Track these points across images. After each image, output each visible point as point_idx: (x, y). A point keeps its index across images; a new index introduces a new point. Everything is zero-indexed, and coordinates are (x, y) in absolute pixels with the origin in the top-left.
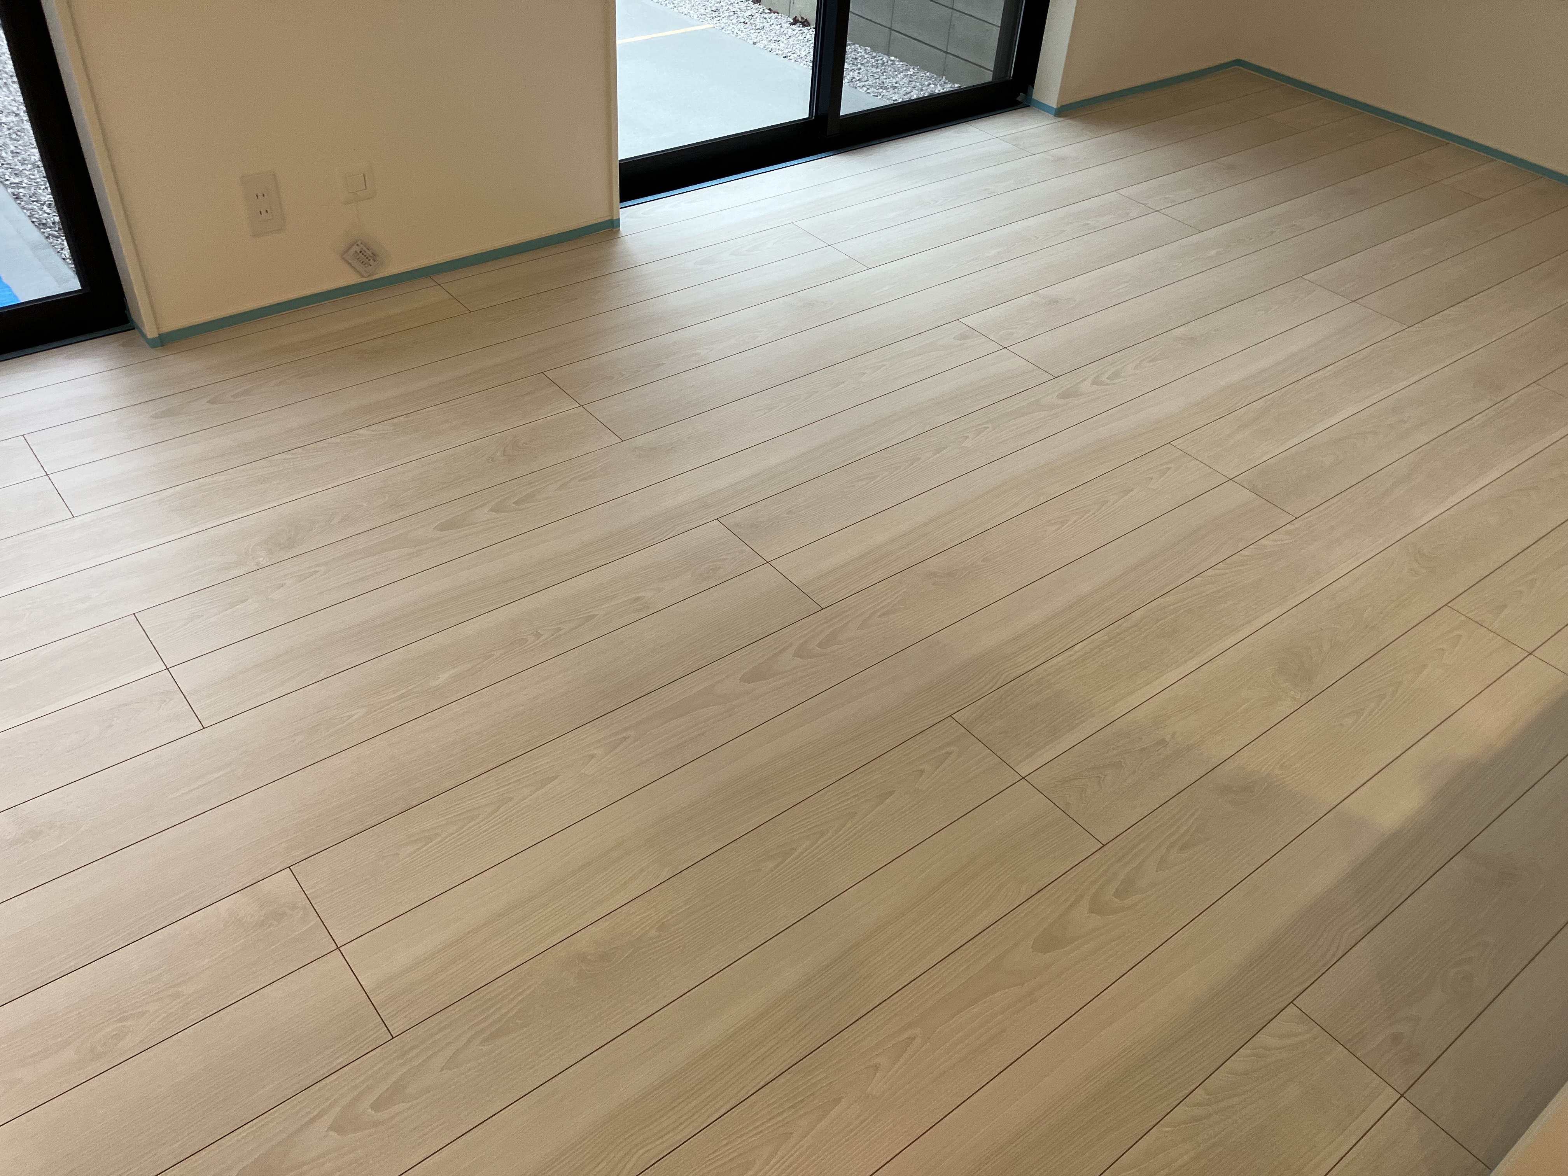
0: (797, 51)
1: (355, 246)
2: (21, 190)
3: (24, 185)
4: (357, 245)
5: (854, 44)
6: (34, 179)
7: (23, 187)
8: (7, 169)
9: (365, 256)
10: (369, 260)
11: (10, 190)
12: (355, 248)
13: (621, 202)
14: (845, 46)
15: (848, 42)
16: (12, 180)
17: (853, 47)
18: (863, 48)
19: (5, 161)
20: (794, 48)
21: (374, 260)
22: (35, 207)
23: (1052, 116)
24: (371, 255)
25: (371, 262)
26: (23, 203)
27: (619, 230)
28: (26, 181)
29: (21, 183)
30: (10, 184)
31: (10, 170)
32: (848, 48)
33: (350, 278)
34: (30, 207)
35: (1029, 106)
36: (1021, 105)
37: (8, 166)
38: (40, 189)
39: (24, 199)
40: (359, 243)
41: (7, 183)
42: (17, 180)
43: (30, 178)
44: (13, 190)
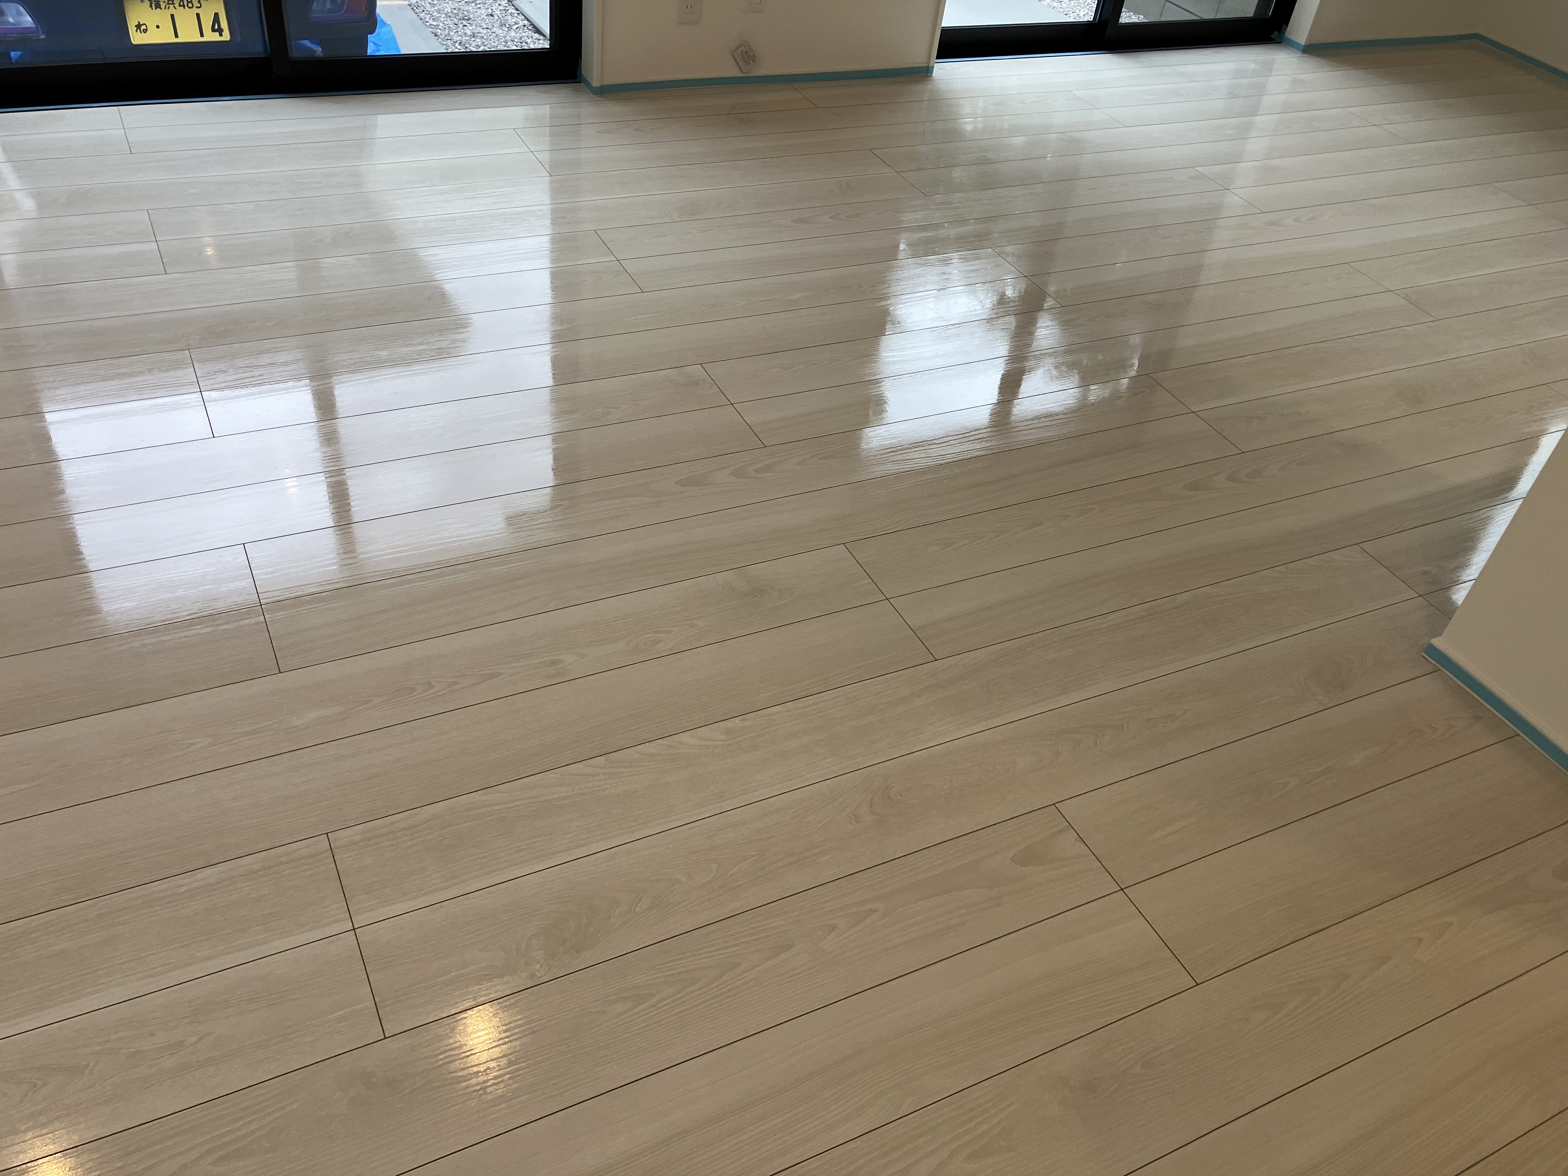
0: (1077, 11)
1: (743, 47)
2: (438, 30)
3: (440, 27)
4: (745, 46)
5: (1129, 12)
6: (448, 24)
7: (440, 29)
8: (427, 14)
9: (748, 56)
10: (750, 60)
11: (430, 29)
12: (741, 49)
13: (936, 59)
14: (1120, 12)
15: (1123, 10)
16: (431, 22)
17: (1128, 14)
18: (1137, 15)
19: (425, 8)
20: (1075, 8)
21: (753, 61)
22: (449, 43)
23: (1300, 52)
24: (752, 56)
25: (751, 62)
26: (440, 40)
27: (932, 76)
28: (442, 25)
29: (438, 25)
30: (430, 25)
31: (429, 15)
32: (1122, 14)
33: (734, 72)
34: (445, 43)
35: (1281, 43)
36: (1274, 41)
37: (428, 12)
38: (452, 32)
39: (441, 36)
40: (746, 45)
41: (428, 24)
42: (435, 23)
43: (444, 23)
44: (432, 30)
